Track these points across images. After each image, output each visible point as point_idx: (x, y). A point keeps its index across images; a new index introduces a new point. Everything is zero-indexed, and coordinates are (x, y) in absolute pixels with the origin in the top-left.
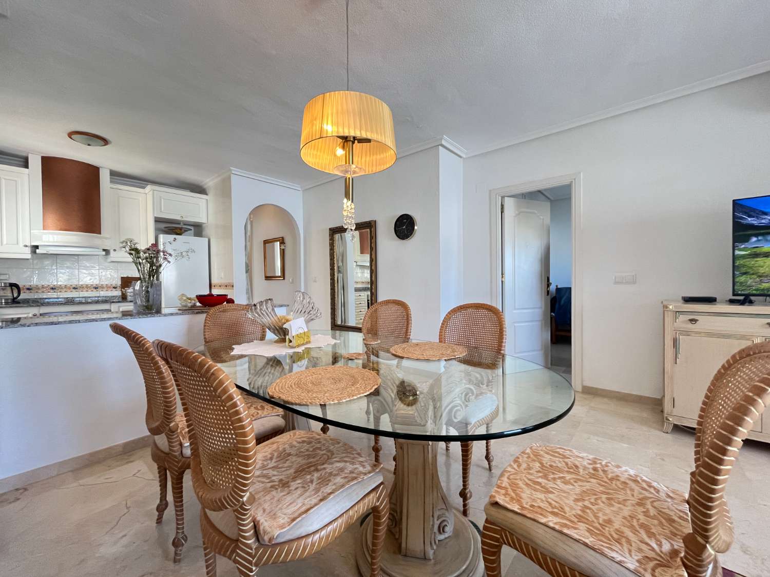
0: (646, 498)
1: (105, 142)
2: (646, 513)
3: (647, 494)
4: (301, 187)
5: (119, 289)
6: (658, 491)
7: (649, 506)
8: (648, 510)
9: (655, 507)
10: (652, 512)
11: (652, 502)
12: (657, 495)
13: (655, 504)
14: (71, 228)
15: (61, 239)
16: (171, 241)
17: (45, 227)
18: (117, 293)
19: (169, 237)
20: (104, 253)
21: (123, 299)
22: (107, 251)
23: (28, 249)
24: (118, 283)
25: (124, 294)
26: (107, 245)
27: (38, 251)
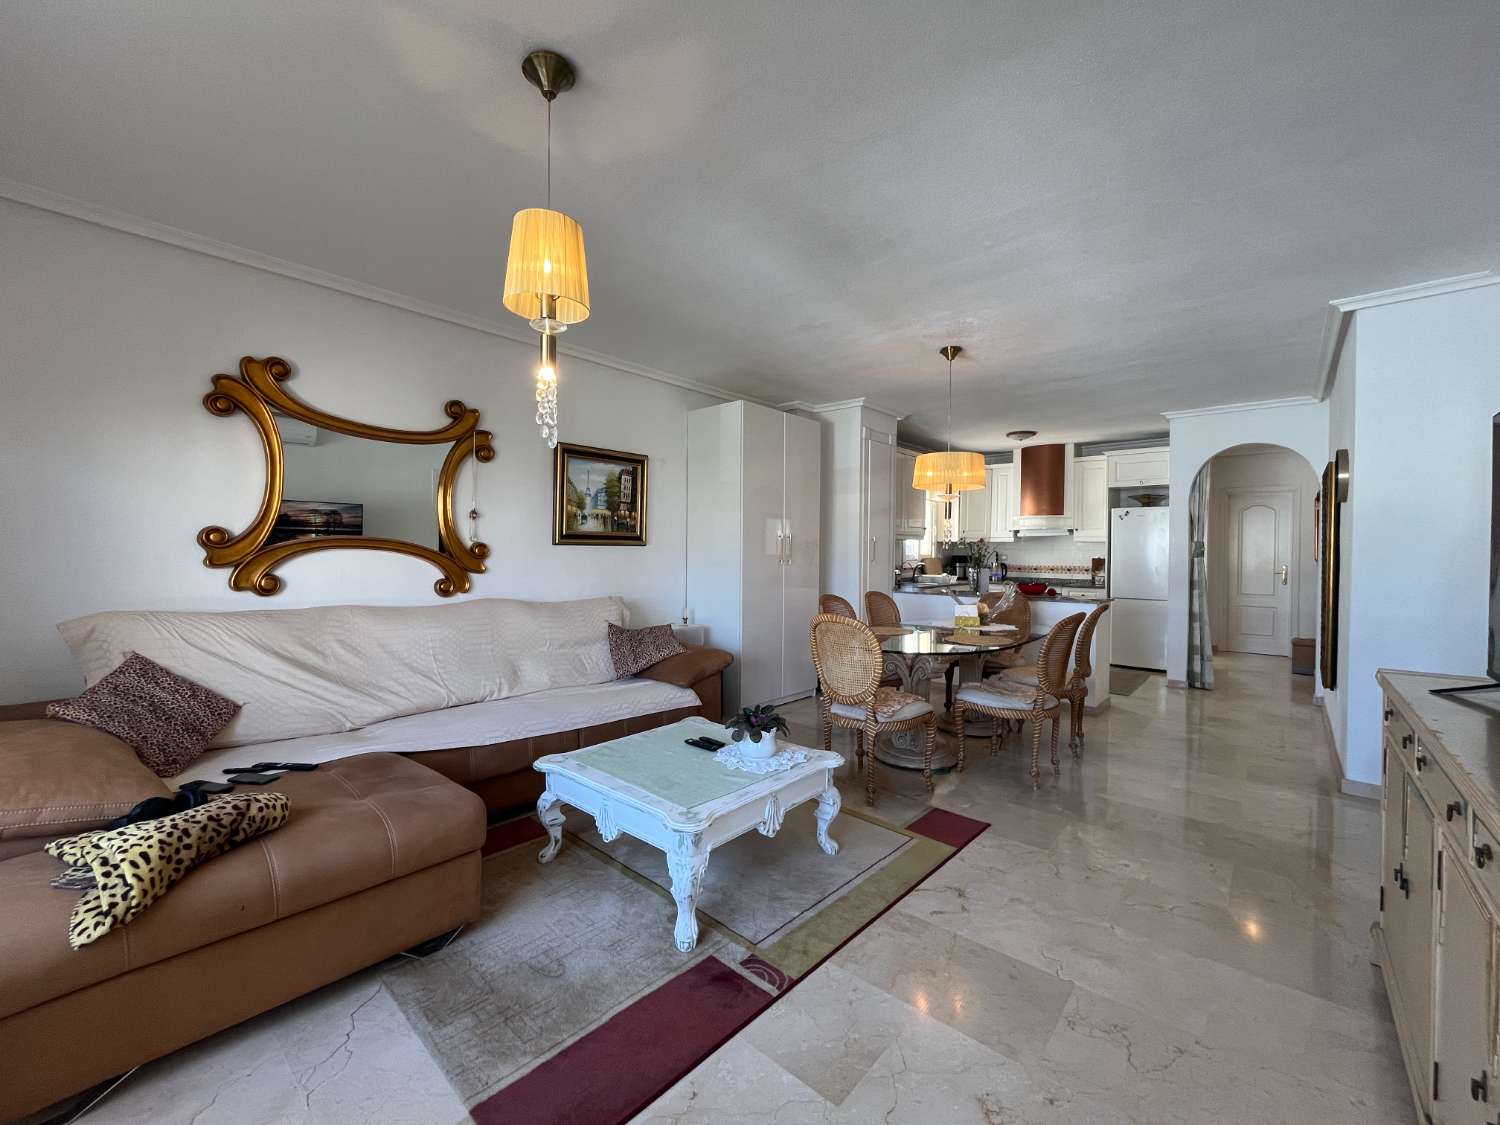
1: (1034, 433)
5: (1091, 572)
14: (1039, 512)
15: (1032, 523)
16: (1123, 516)
17: (1022, 513)
18: (1088, 577)
19: (1121, 511)
20: (1068, 533)
21: (1092, 584)
22: (1071, 531)
23: (1012, 534)
24: (1089, 565)
25: (1093, 578)
26: (1070, 525)
27: (1019, 535)
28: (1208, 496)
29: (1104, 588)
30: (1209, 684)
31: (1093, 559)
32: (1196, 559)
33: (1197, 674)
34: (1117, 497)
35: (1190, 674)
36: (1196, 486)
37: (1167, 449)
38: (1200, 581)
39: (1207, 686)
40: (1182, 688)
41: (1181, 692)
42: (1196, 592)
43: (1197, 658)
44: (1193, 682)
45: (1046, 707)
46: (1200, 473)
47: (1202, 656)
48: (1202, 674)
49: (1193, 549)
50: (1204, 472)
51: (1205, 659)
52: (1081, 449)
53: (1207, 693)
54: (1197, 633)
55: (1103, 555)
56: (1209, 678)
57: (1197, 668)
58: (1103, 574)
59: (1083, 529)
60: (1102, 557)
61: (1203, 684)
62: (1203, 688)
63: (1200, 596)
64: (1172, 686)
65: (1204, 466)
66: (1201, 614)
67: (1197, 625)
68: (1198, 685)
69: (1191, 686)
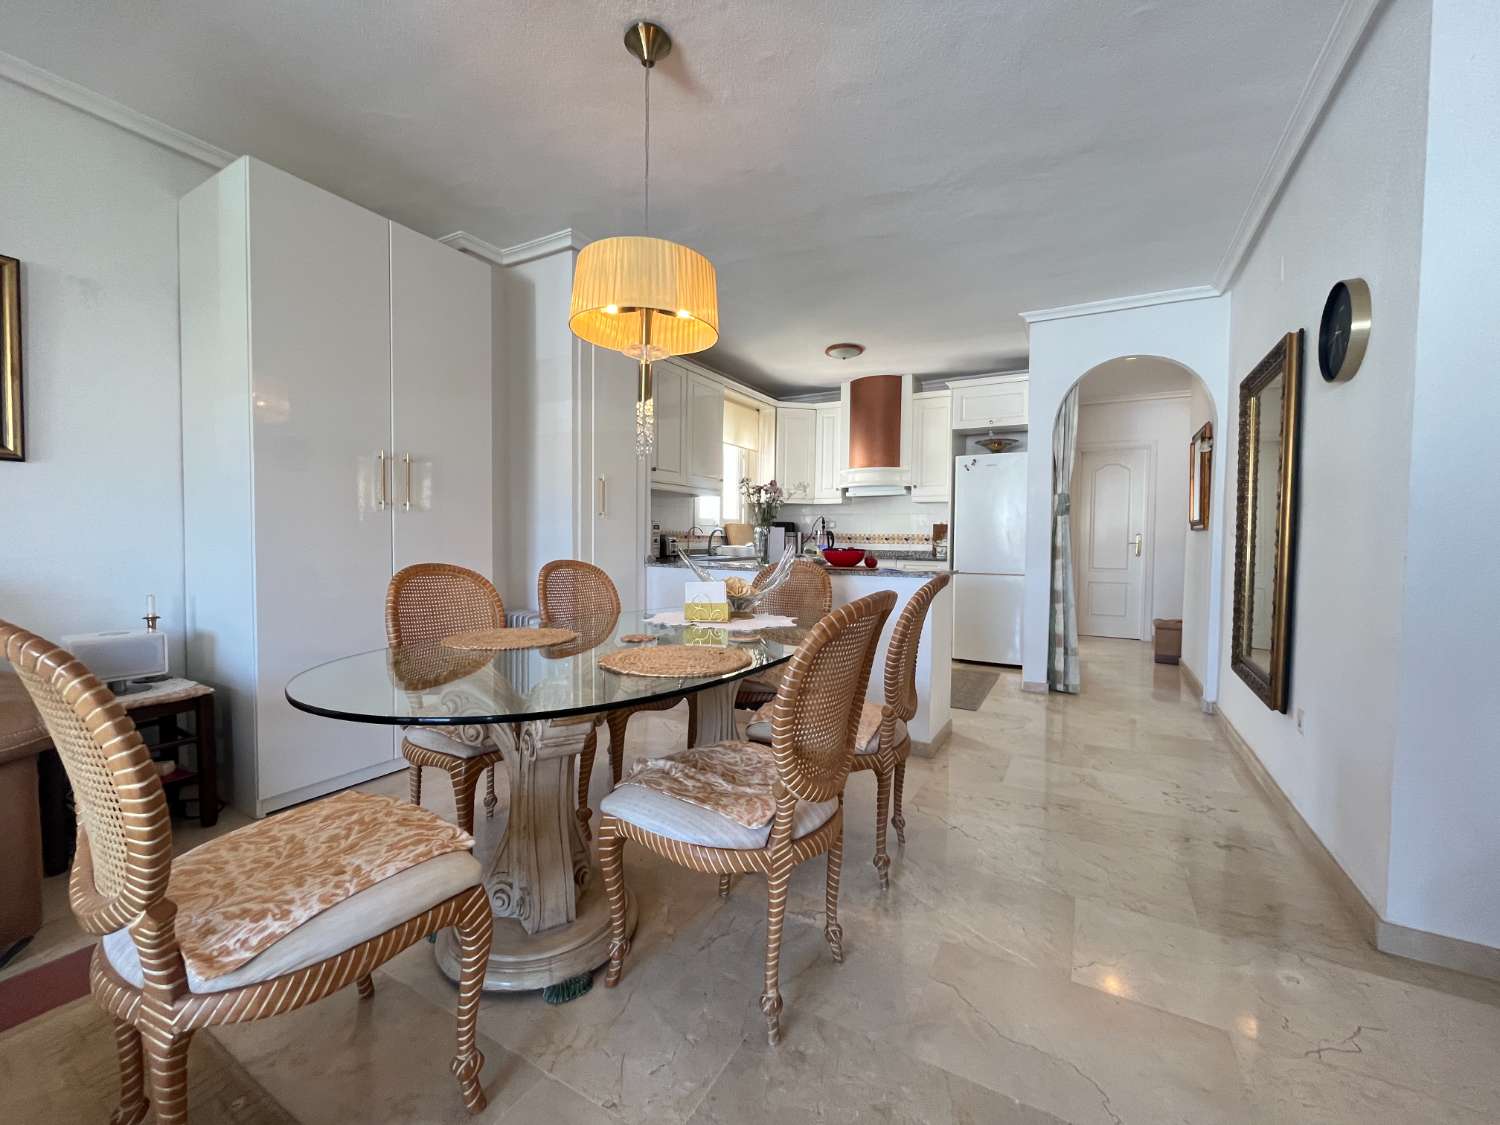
0: (226, 896)
1: (859, 349)
2: (210, 884)
3: (234, 899)
4: (1216, 287)
5: (931, 541)
6: (228, 917)
7: (216, 891)
8: (211, 887)
9: (208, 895)
10: (204, 890)
11: (216, 898)
12: (221, 910)
13: (210, 900)
14: (871, 463)
15: (863, 477)
16: (969, 465)
17: (851, 465)
18: (928, 547)
19: (967, 459)
20: (904, 492)
21: (933, 556)
22: (908, 489)
23: (839, 493)
24: (930, 533)
25: (935, 549)
26: (906, 480)
27: (847, 494)
28: (1075, 432)
29: (945, 560)
30: (1075, 687)
31: (935, 525)
32: (1059, 518)
33: (1059, 672)
34: (962, 440)
35: (1051, 674)
36: (1061, 417)
37: (1025, 377)
38: (1065, 548)
39: (1071, 690)
40: (1042, 694)
41: (1041, 698)
42: (1059, 562)
43: (1060, 651)
44: (1055, 684)
45: (801, 832)
46: (1066, 400)
47: (1066, 649)
48: (1066, 673)
49: (1057, 502)
50: (1071, 400)
51: (1069, 652)
52: (921, 382)
53: (1070, 699)
54: (1060, 617)
55: (946, 520)
56: (1074, 680)
57: (1059, 666)
58: (946, 543)
59: (922, 486)
60: (945, 523)
61: (1066, 686)
62: (1066, 692)
63: (1064, 567)
64: (1028, 690)
65: (1071, 391)
66: (1065, 592)
67: (1059, 607)
68: (1060, 687)
69: (1052, 689)
